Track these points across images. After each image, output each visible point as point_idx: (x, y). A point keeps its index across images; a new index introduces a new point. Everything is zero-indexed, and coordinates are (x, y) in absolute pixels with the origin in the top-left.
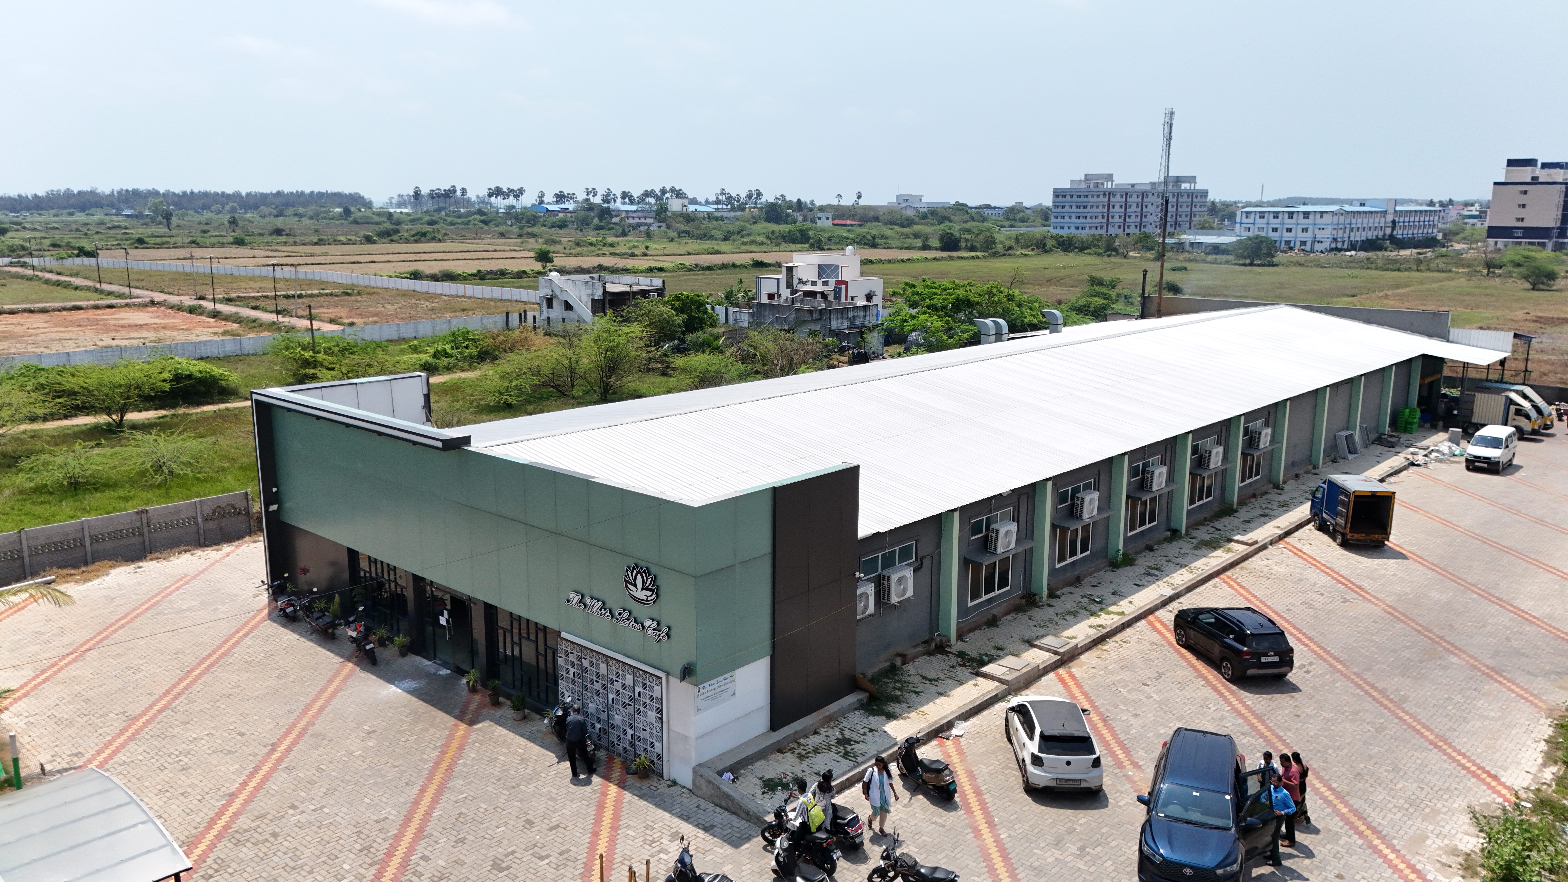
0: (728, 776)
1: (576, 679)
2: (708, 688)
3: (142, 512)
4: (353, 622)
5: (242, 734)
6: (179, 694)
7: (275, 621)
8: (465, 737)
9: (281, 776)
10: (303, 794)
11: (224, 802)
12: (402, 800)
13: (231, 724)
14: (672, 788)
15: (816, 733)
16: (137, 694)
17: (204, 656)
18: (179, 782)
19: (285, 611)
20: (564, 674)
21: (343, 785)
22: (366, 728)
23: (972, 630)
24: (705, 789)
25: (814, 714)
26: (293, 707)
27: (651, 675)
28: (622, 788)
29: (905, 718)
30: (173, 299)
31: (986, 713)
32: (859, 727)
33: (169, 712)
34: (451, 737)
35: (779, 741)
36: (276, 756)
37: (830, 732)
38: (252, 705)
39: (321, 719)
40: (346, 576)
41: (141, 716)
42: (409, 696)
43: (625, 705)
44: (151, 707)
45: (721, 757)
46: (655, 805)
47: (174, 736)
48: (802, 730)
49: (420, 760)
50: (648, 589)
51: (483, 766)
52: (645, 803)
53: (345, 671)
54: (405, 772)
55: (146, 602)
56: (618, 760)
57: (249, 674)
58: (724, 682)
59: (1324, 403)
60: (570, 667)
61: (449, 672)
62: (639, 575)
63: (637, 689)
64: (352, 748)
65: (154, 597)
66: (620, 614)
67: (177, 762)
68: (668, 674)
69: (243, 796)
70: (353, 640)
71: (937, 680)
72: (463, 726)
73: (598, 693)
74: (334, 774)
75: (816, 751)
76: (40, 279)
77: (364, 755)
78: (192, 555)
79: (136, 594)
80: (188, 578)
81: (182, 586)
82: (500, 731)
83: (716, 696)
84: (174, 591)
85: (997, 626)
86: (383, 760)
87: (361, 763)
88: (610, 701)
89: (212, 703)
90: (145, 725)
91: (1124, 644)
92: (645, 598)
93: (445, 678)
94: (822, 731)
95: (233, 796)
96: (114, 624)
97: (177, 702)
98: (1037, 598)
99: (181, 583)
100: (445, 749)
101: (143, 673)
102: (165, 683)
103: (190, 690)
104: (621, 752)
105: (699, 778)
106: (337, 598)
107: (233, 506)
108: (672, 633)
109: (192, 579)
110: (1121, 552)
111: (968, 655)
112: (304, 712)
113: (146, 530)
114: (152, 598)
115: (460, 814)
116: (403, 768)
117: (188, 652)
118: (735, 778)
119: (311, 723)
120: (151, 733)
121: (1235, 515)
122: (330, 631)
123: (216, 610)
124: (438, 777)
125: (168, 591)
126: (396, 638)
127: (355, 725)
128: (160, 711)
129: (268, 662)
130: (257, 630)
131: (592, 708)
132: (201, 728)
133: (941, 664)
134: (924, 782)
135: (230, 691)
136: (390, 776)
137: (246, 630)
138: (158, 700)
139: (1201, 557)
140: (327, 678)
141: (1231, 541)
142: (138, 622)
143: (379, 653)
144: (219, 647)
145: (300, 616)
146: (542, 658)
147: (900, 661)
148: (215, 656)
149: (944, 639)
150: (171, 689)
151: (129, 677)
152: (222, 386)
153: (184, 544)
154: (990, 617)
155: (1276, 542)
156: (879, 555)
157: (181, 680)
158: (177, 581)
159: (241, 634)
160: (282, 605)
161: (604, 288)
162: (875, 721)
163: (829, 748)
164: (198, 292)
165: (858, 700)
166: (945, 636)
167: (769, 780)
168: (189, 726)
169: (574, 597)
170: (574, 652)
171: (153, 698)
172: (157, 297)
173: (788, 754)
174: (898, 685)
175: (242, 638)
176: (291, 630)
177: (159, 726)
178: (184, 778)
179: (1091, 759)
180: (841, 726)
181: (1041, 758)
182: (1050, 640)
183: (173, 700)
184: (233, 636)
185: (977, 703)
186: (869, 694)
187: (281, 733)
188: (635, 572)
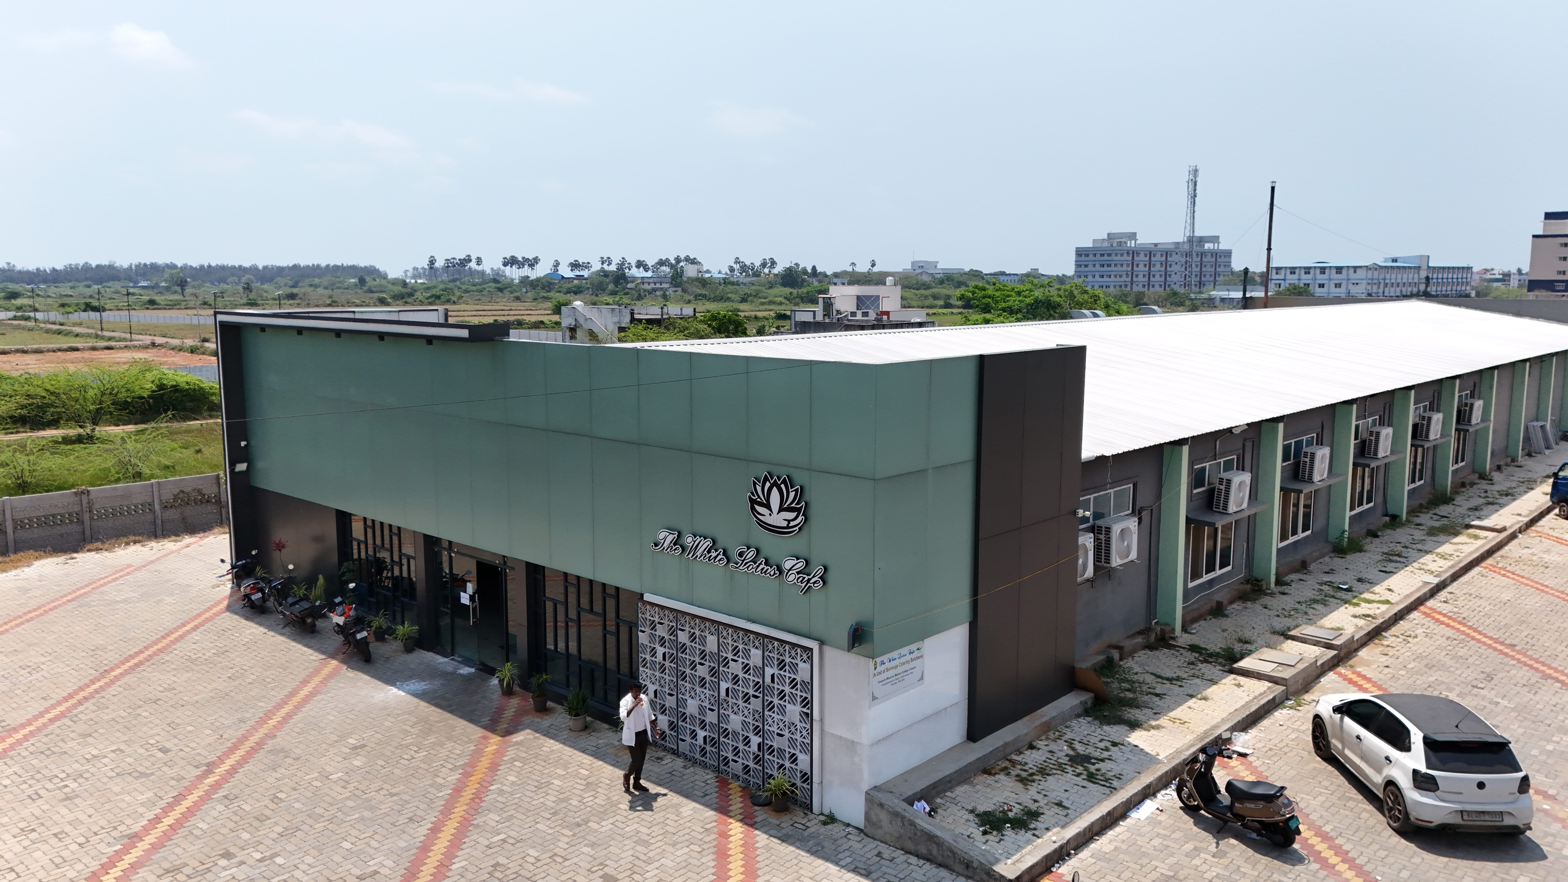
0: (922, 806)
1: (667, 664)
3: (82, 492)
4: (340, 603)
5: (164, 751)
6: (86, 699)
7: (236, 614)
8: (499, 753)
9: (216, 809)
10: (246, 836)
11: (119, 847)
12: (402, 844)
13: (152, 736)
14: (829, 827)
15: (1031, 747)
16: (26, 698)
17: (131, 653)
18: (56, 817)
19: (250, 599)
20: (648, 657)
21: (310, 821)
22: (351, 741)
23: (1195, 620)
24: (888, 826)
25: (1025, 719)
26: (248, 715)
27: (794, 645)
28: (751, 825)
29: (1157, 727)
30: (176, 342)
31: (1266, 723)
32: (1093, 740)
33: (66, 721)
34: (478, 753)
35: (984, 756)
36: (211, 780)
37: (1053, 746)
38: (189, 713)
39: (287, 729)
40: (335, 558)
41: (23, 726)
42: (416, 700)
43: (747, 698)
44: (41, 714)
45: (905, 776)
46: (808, 851)
47: (65, 753)
48: (1014, 742)
49: (431, 786)
50: (789, 509)
51: (528, 793)
52: (791, 848)
53: (326, 671)
54: (407, 802)
55: (70, 593)
56: (735, 785)
57: (190, 675)
58: (908, 657)
59: (1523, 382)
60: (657, 646)
61: (473, 670)
62: (775, 489)
63: (769, 671)
64: (328, 769)
65: (83, 588)
66: (741, 555)
67: (60, 789)
68: (822, 643)
69: (150, 839)
70: (341, 630)
71: (1178, 679)
72: (495, 739)
73: (703, 683)
74: (297, 805)
75: (1043, 772)
76: (42, 328)
77: (346, 778)
78: (143, 546)
79: (59, 585)
80: (132, 569)
81: (121, 577)
82: (551, 745)
83: (898, 679)
84: (109, 582)
85: (1226, 616)
86: (375, 786)
87: (340, 790)
88: (723, 693)
89: (130, 710)
90: (26, 738)
91: (1410, 639)
92: (785, 524)
93: (468, 678)
94: (1041, 744)
95: (135, 838)
96: (20, 617)
97: (81, 708)
98: (1264, 583)
99: (121, 574)
100: (469, 769)
101: (42, 673)
102: (70, 685)
103: (103, 694)
104: (741, 774)
105: (877, 810)
106: (321, 580)
107: (199, 492)
108: (830, 577)
109: (136, 570)
110: (1346, 535)
111: (1206, 649)
112: (262, 721)
113: (86, 516)
114: (78, 589)
115: (496, 865)
116: (406, 797)
117: (110, 648)
118: (932, 810)
119: (271, 736)
120: (32, 749)
121: (1455, 502)
122: (309, 620)
123: (160, 601)
124: (459, 810)
125: (102, 582)
126: (400, 627)
127: (336, 738)
128: (52, 721)
129: (220, 659)
130: (210, 623)
131: (692, 707)
132: (107, 743)
133: (1174, 660)
134: (1239, 817)
135: (160, 695)
136: (385, 808)
137: (196, 623)
138: (53, 707)
139: (1443, 543)
140: (300, 678)
141: (1468, 526)
142: (52, 615)
143: (375, 647)
144: (155, 643)
145: (271, 603)
146: (611, 640)
147: (1116, 655)
148: (147, 653)
149: (1167, 629)
150: (76, 692)
151: (21, 678)
152: (212, 402)
153: (134, 535)
154: (1214, 604)
155: (1525, 530)
156: (1092, 497)
157: (93, 682)
158: (117, 572)
159: (188, 627)
160: (248, 590)
161: (632, 314)
162: (1114, 732)
163: (1061, 768)
164: (202, 336)
165: (1081, 702)
166: (1166, 624)
167: (986, 813)
168: (90, 739)
169: (665, 538)
170: (666, 621)
171: (46, 704)
172: (159, 340)
173: (1002, 777)
174: (1125, 685)
175: (188, 632)
176: (258, 623)
177: (45, 740)
178: (64, 811)
179: (1515, 779)
180: (1066, 737)
181: (1433, 778)
182: (1308, 630)
183: (75, 706)
184: (176, 629)
185: (1253, 709)
186: (1092, 695)
187: (223, 749)
188: (768, 485)
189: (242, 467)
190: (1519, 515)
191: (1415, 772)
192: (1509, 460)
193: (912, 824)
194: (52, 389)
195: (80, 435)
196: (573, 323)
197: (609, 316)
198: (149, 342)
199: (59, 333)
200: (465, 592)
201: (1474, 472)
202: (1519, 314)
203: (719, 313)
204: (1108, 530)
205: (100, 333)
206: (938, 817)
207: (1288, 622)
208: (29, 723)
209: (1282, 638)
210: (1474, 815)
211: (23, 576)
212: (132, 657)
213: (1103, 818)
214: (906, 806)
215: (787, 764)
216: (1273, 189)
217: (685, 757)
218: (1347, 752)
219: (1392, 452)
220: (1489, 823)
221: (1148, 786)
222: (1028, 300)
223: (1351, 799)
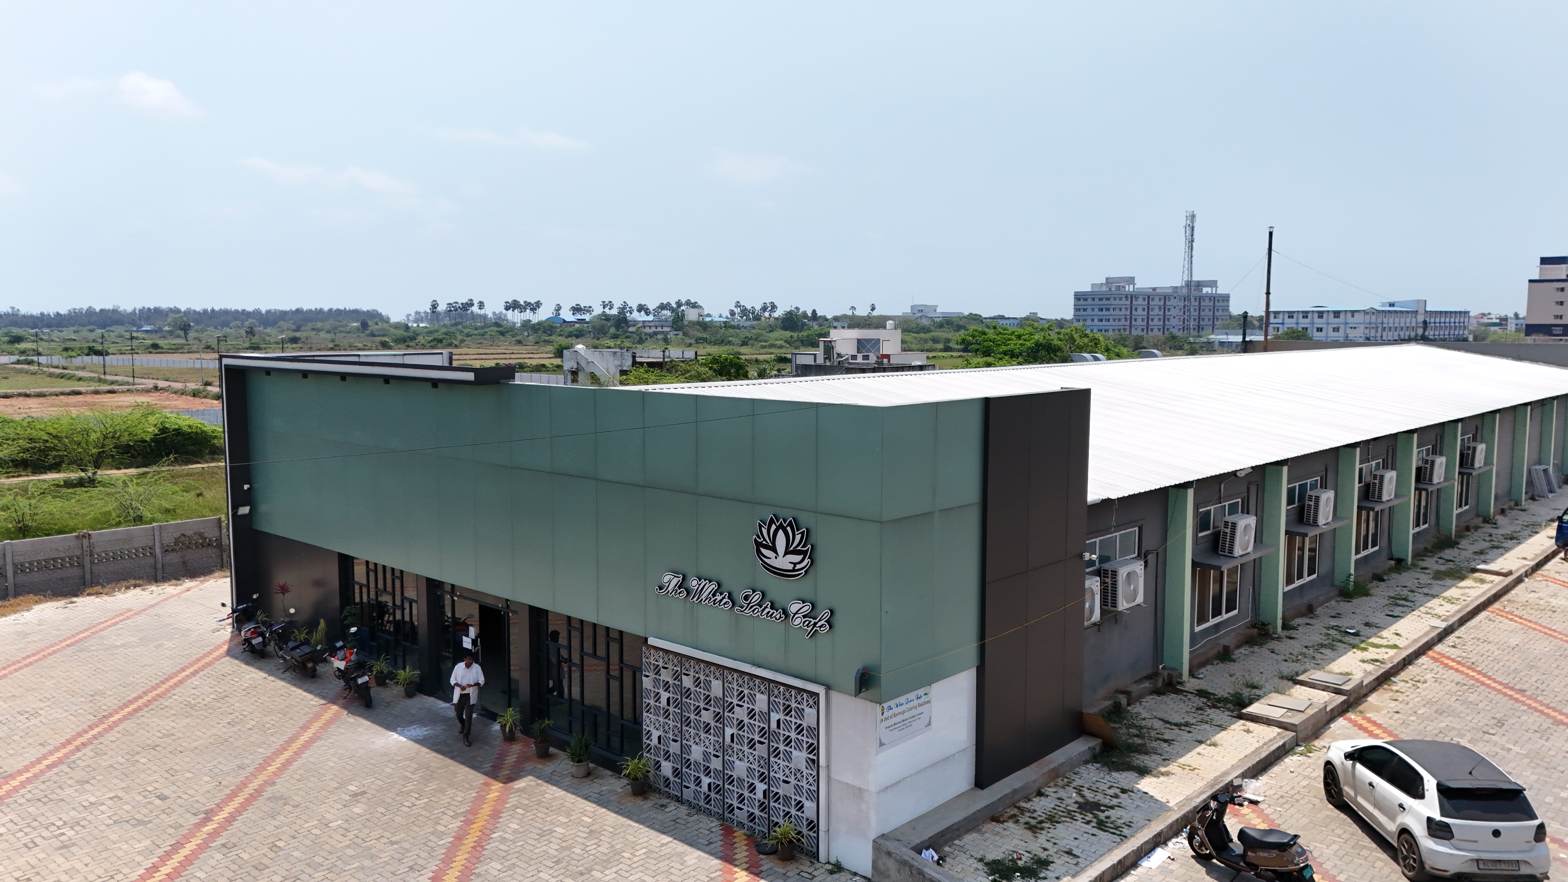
0: (930, 854)
1: (671, 709)
2: (896, 710)
3: (83, 536)
4: (341, 648)
5: (163, 798)
6: (84, 745)
7: (237, 658)
8: (501, 800)
9: (214, 857)
13: (150, 783)
14: (836, 876)
15: (1040, 794)
16: (24, 744)
17: (130, 698)
18: (52, 866)
19: (250, 644)
20: (652, 702)
21: (309, 870)
22: (351, 788)
23: (1203, 665)
24: (895, 875)
25: (1033, 766)
26: (247, 762)
27: (800, 690)
28: (757, 875)
29: (1167, 774)
30: (178, 386)
31: (1276, 769)
32: (1102, 787)
33: (64, 768)
34: (480, 800)
35: (993, 804)
36: (209, 827)
37: (1062, 793)
38: (187, 759)
39: (286, 775)
40: (336, 602)
41: (20, 773)
42: (417, 746)
43: (752, 744)
44: (39, 761)
45: (913, 824)
47: (63, 800)
48: (1022, 788)
49: (432, 833)
50: (795, 552)
51: (530, 841)
53: (327, 716)
54: (408, 851)
55: (69, 638)
56: (740, 833)
57: (189, 720)
58: (916, 703)
59: (1525, 426)
60: (661, 691)
62: (781, 532)
63: (774, 717)
64: (328, 816)
65: (82, 632)
66: (746, 598)
67: (56, 837)
68: (828, 688)
70: (342, 674)
71: (1187, 724)
72: (497, 786)
73: (707, 728)
74: (296, 854)
75: (1052, 819)
76: (44, 372)
77: (346, 826)
78: (143, 590)
79: (59, 630)
80: (132, 613)
81: (121, 621)
82: (553, 792)
83: (905, 724)
84: (109, 626)
85: (1234, 661)
86: (375, 834)
87: (340, 838)
88: (728, 739)
89: (128, 757)
90: (23, 785)
91: (1419, 685)
92: (791, 567)
94: (1049, 791)
96: (19, 662)
97: (79, 754)
98: (1270, 627)
99: (121, 618)
100: (471, 817)
101: (40, 719)
102: (68, 730)
103: (101, 740)
104: (746, 821)
105: (885, 859)
106: (322, 624)
107: (201, 535)
108: (837, 621)
109: (136, 614)
110: (1352, 578)
111: (1214, 694)
112: (262, 768)
113: (87, 560)
114: (78, 634)
116: (406, 845)
117: (109, 693)
118: (940, 858)
119: (270, 782)
120: (28, 796)
121: (1460, 546)
122: (310, 665)
123: (160, 645)
124: (461, 858)
125: (101, 626)
126: (401, 672)
127: (336, 785)
128: (49, 767)
129: (219, 705)
130: (210, 668)
131: (696, 753)
132: (105, 790)
133: (1182, 705)
134: (1252, 866)
135: (158, 741)
136: (385, 857)
137: (195, 667)
138: (51, 753)
139: (1450, 587)
140: (300, 724)
141: (1475, 570)
142: (51, 660)
143: (376, 692)
144: (154, 688)
145: (271, 648)
146: (615, 685)
147: (1123, 700)
148: (146, 698)
149: (1174, 673)
150: (74, 738)
151: (18, 724)
152: (214, 445)
153: (135, 578)
154: (1221, 649)
155: (1531, 574)
156: (1098, 540)
157: (91, 728)
158: (117, 616)
159: (187, 672)
160: (249, 635)
161: (634, 357)
162: (1123, 778)
163: (1070, 815)
164: (205, 380)
165: (1089, 748)
166: (1174, 669)
167: (995, 862)
168: (87, 786)
169: (670, 582)
170: (670, 666)
171: (44, 751)
172: (162, 384)
173: (1010, 824)
174: (1133, 731)
175: (188, 677)
176: (258, 668)
177: (42, 787)
178: (60, 860)
179: (1530, 827)
180: (1075, 784)
181: (1447, 825)
182: (1317, 675)
183: (73, 752)
184: (176, 674)
185: (1263, 755)
186: (1100, 741)
187: (222, 795)
188: (774, 527)
189: (244, 510)
190: (1525, 559)
191: (1429, 820)
192: (1513, 503)
193: (921, 873)
194: (54, 432)
195: (81, 479)
196: (575, 366)
197: (611, 359)
198: (151, 386)
199: (62, 377)
200: (467, 636)
201: (1478, 515)
202: (1519, 358)
203: (720, 357)
204: (1114, 573)
205: (102, 376)
206: (947, 866)
207: (1296, 667)
208: (26, 769)
209: (1290, 683)
210: (1490, 864)
211: (22, 620)
212: (131, 702)
213: (1113, 867)
214: (914, 854)
215: (793, 812)
216: (1271, 234)
217: (690, 804)
218: (1360, 799)
219: (1396, 496)
220: (1506, 873)
221: (1159, 834)
222: (1028, 344)
223: (1365, 847)
